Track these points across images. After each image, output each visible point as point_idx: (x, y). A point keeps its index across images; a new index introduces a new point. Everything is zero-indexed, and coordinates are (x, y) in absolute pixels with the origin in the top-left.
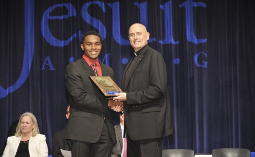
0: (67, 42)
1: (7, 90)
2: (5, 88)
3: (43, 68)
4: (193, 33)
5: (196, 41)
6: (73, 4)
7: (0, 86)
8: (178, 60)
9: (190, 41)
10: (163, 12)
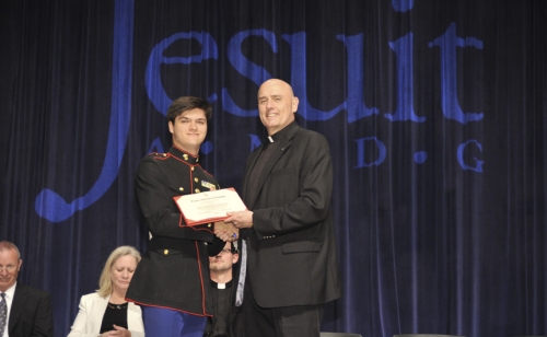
1: (73, 204)
2: (69, 201)
4: (456, 101)
5: (460, 117)
6: (211, 33)
7: (58, 196)
8: (423, 154)
9: (449, 117)
10: (395, 57)
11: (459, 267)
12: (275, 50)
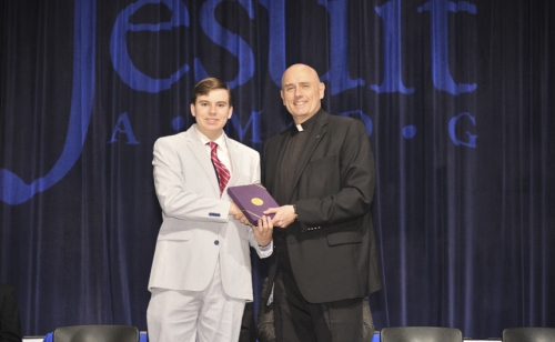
0: (168, 83)
1: (33, 186)
2: (28, 182)
3: (113, 140)
4: (448, 70)
5: (452, 89)
7: (16, 176)
8: (412, 128)
9: (440, 88)
10: (381, 22)
11: (451, 250)
12: (251, 15)
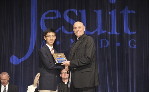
1: (21, 59)
2: (19, 59)
4: (128, 28)
5: (129, 33)
6: (59, 10)
7: (16, 57)
8: (119, 43)
9: (126, 33)
10: (111, 16)
11: (130, 75)
12: (77, 14)
